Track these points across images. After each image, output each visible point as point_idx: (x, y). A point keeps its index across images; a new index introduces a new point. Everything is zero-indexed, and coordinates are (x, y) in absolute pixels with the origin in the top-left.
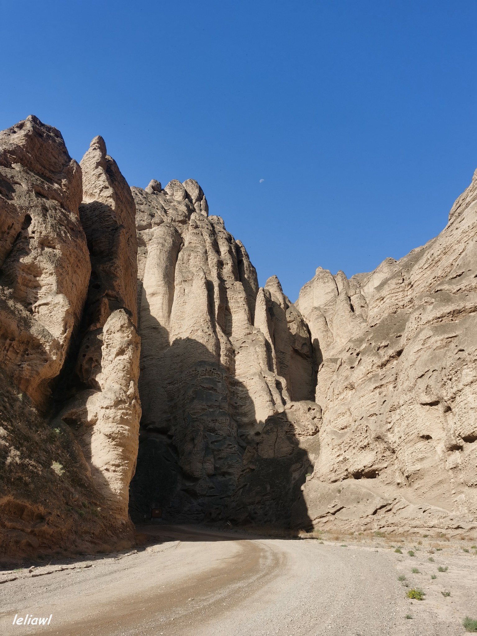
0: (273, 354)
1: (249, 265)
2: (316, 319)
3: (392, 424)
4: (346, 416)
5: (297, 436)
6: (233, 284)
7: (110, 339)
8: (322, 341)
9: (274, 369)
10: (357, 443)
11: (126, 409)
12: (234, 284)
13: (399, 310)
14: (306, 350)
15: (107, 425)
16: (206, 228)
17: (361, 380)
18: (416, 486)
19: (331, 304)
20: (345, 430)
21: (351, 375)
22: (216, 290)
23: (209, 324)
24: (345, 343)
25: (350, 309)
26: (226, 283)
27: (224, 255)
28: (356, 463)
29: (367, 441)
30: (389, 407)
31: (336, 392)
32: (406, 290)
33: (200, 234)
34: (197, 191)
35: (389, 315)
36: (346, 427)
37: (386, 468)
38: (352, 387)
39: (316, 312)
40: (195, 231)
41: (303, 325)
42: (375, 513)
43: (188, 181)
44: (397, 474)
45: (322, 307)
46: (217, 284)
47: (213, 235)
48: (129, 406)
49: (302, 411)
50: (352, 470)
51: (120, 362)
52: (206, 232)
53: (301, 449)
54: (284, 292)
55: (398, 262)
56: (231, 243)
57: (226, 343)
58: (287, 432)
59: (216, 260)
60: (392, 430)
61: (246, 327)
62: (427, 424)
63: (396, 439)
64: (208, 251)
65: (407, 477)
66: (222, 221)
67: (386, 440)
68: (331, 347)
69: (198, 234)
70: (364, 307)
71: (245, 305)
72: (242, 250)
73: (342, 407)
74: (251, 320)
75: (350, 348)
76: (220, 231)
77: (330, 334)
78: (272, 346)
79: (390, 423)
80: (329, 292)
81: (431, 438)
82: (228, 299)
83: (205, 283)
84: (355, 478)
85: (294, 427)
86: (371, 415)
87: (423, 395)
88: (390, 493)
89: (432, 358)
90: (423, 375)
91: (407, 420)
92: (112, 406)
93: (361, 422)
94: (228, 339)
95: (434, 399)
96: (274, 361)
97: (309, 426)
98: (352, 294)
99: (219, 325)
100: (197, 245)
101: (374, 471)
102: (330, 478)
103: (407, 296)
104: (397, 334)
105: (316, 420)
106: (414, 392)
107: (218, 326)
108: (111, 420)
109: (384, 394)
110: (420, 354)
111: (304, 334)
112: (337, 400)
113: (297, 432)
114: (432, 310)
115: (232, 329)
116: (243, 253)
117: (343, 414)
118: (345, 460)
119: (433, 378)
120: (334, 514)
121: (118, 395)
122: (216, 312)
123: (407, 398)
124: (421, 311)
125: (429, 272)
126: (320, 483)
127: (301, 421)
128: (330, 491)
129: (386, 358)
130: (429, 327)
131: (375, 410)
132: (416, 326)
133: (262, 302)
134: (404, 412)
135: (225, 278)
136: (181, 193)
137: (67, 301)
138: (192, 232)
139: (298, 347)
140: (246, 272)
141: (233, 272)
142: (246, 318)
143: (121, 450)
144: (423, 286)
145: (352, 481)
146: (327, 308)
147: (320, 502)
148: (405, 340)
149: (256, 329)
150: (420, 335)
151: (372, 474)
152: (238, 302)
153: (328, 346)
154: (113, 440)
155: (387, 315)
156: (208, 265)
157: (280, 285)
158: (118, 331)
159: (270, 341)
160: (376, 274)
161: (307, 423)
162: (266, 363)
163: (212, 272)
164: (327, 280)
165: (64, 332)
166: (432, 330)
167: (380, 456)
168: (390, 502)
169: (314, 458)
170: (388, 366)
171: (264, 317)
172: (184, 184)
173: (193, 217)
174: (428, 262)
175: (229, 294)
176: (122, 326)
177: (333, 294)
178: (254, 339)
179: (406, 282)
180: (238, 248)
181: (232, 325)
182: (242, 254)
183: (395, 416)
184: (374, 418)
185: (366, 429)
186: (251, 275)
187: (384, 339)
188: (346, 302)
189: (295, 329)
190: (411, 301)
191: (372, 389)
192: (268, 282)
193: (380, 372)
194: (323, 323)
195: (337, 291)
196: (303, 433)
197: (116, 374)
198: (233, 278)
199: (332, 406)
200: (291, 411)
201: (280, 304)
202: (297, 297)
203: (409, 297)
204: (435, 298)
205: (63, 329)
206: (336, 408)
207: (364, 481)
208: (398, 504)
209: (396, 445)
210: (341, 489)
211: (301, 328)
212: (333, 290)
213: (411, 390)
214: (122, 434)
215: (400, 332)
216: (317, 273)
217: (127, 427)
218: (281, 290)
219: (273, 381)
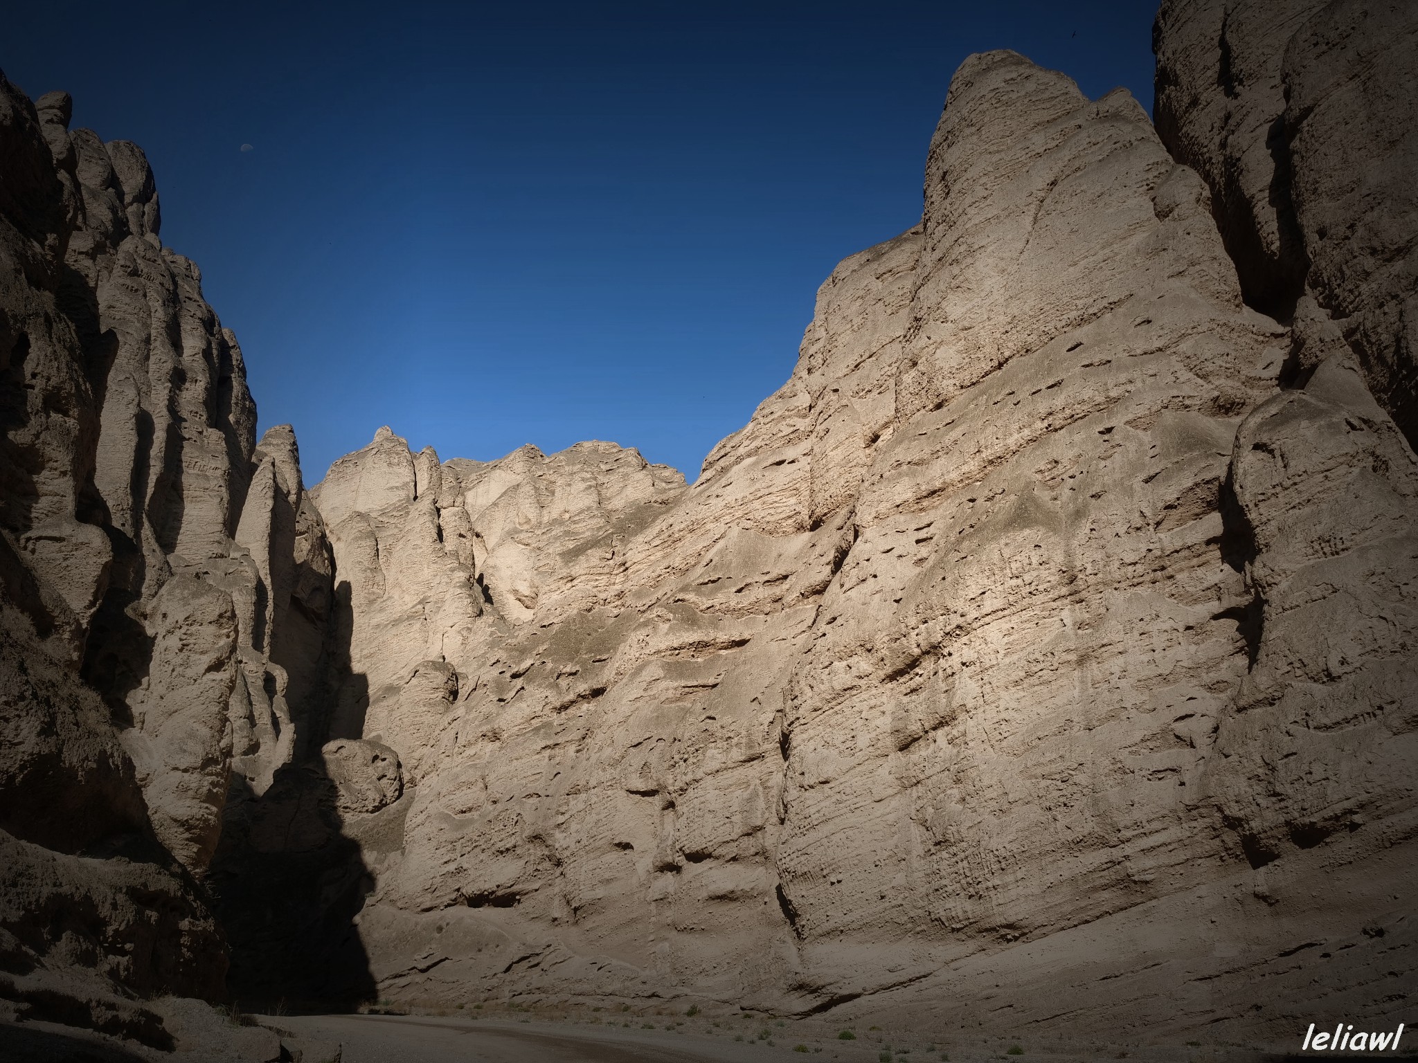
0: (269, 612)
1: (243, 394)
2: (356, 539)
3: (567, 816)
4: (474, 788)
5: (341, 811)
6: (201, 433)
7: (191, 635)
8: (360, 589)
9: (265, 645)
10: (492, 842)
11: (217, 775)
12: (205, 433)
13: (597, 607)
14: (318, 603)
15: (180, 803)
16: (157, 282)
17: (516, 728)
18: (588, 924)
19: (394, 513)
20: (468, 815)
21: (498, 715)
22: (159, 437)
23: (128, 516)
24: (410, 605)
25: (436, 536)
26: (184, 424)
27: (191, 358)
28: (481, 878)
29: (513, 842)
30: (568, 788)
31: (461, 741)
32: (615, 572)
33: (141, 293)
34: (140, 178)
35: (579, 614)
36: (470, 810)
37: (536, 890)
38: (496, 737)
39: (359, 525)
40: (128, 282)
41: (323, 545)
42: (508, 969)
43: (122, 143)
44: (556, 902)
45: (373, 515)
46: (165, 426)
47: (171, 304)
48: (222, 769)
49: (359, 761)
50: (470, 889)
51: (213, 684)
52: (158, 292)
53: (345, 838)
54: (301, 467)
55: (547, 461)
56: (212, 334)
57: (161, 569)
58: (321, 800)
59: (169, 366)
60: (564, 826)
61: (217, 539)
62: (629, 825)
63: (571, 842)
64: (152, 338)
65: (576, 909)
66: (196, 275)
67: (550, 842)
68: (376, 606)
69: (137, 290)
70: (464, 537)
71: (224, 489)
72: (234, 354)
73: (471, 771)
74: (231, 525)
75: (498, 661)
76: (190, 299)
77: (379, 578)
78: (270, 595)
79: (563, 814)
80: (397, 488)
81: (632, 847)
82: (184, 464)
83: (136, 416)
84: (470, 906)
85: (337, 792)
86: (529, 796)
87: (635, 776)
88: (537, 934)
89: (658, 717)
90: (640, 743)
91: (598, 814)
92: (195, 769)
93: (509, 805)
94: (165, 558)
95: (651, 785)
96: (268, 629)
97: (369, 792)
98: (445, 505)
99: (150, 521)
100: (128, 317)
101: (514, 894)
102: (421, 903)
103: (614, 584)
104: (595, 656)
105: (384, 781)
106: (618, 770)
107: (146, 524)
108: (191, 793)
109: (557, 760)
110: (638, 704)
111: (320, 567)
112: (460, 756)
113: (341, 802)
114: (667, 634)
115: (179, 537)
116: (234, 363)
117: (470, 784)
118: (460, 870)
119: (656, 752)
120: (423, 971)
121: (208, 749)
122: (150, 490)
123: (605, 776)
124: (648, 630)
125: (659, 554)
126: (394, 910)
127: (354, 780)
128: (419, 928)
129: (571, 696)
130: (658, 662)
131: (539, 786)
132: (637, 655)
133: (265, 491)
134: (594, 799)
135: (185, 414)
136: (100, 169)
137: (109, 543)
138: (121, 281)
139: (302, 595)
140: (233, 409)
141: (205, 403)
142: (220, 519)
143: (195, 850)
144: (645, 575)
145: (464, 911)
146: (385, 519)
147: (395, 947)
148: (614, 672)
149: (238, 548)
150: (644, 673)
151: (507, 900)
152: (207, 478)
153: (371, 602)
154: (187, 830)
155: (575, 612)
156: (147, 372)
157: (297, 450)
158: (210, 623)
159: (268, 582)
160: (498, 471)
161: (365, 786)
162: (249, 630)
163: (153, 392)
164: (396, 461)
165: (92, 604)
166: (663, 667)
167: (530, 869)
168: (537, 951)
169: (376, 859)
170: (571, 711)
171: (264, 525)
172: (109, 147)
173: (129, 245)
174: (662, 537)
175: (188, 452)
176: (221, 616)
177: (403, 494)
178: (231, 571)
179: (618, 559)
180: (224, 348)
181: (180, 528)
182: (232, 365)
183: (577, 803)
184: (534, 800)
185: (516, 819)
186: (243, 418)
187: (571, 660)
188: (431, 518)
189: (305, 553)
190: (620, 595)
191: (539, 748)
192: (270, 436)
193: (556, 719)
194: (369, 551)
195: (413, 487)
196: (354, 806)
197: (204, 706)
198: (204, 418)
199: (448, 766)
200: (337, 759)
201: (289, 492)
202: (320, 479)
203: (618, 587)
204: (674, 614)
205: (91, 598)
206: (455, 770)
207: (487, 912)
208: (554, 954)
209: (567, 853)
210: (444, 925)
211: (317, 552)
212: (406, 484)
213: (615, 763)
214: (207, 820)
215: (600, 652)
216: (377, 439)
217: (214, 809)
218: (297, 461)
219: (260, 674)
